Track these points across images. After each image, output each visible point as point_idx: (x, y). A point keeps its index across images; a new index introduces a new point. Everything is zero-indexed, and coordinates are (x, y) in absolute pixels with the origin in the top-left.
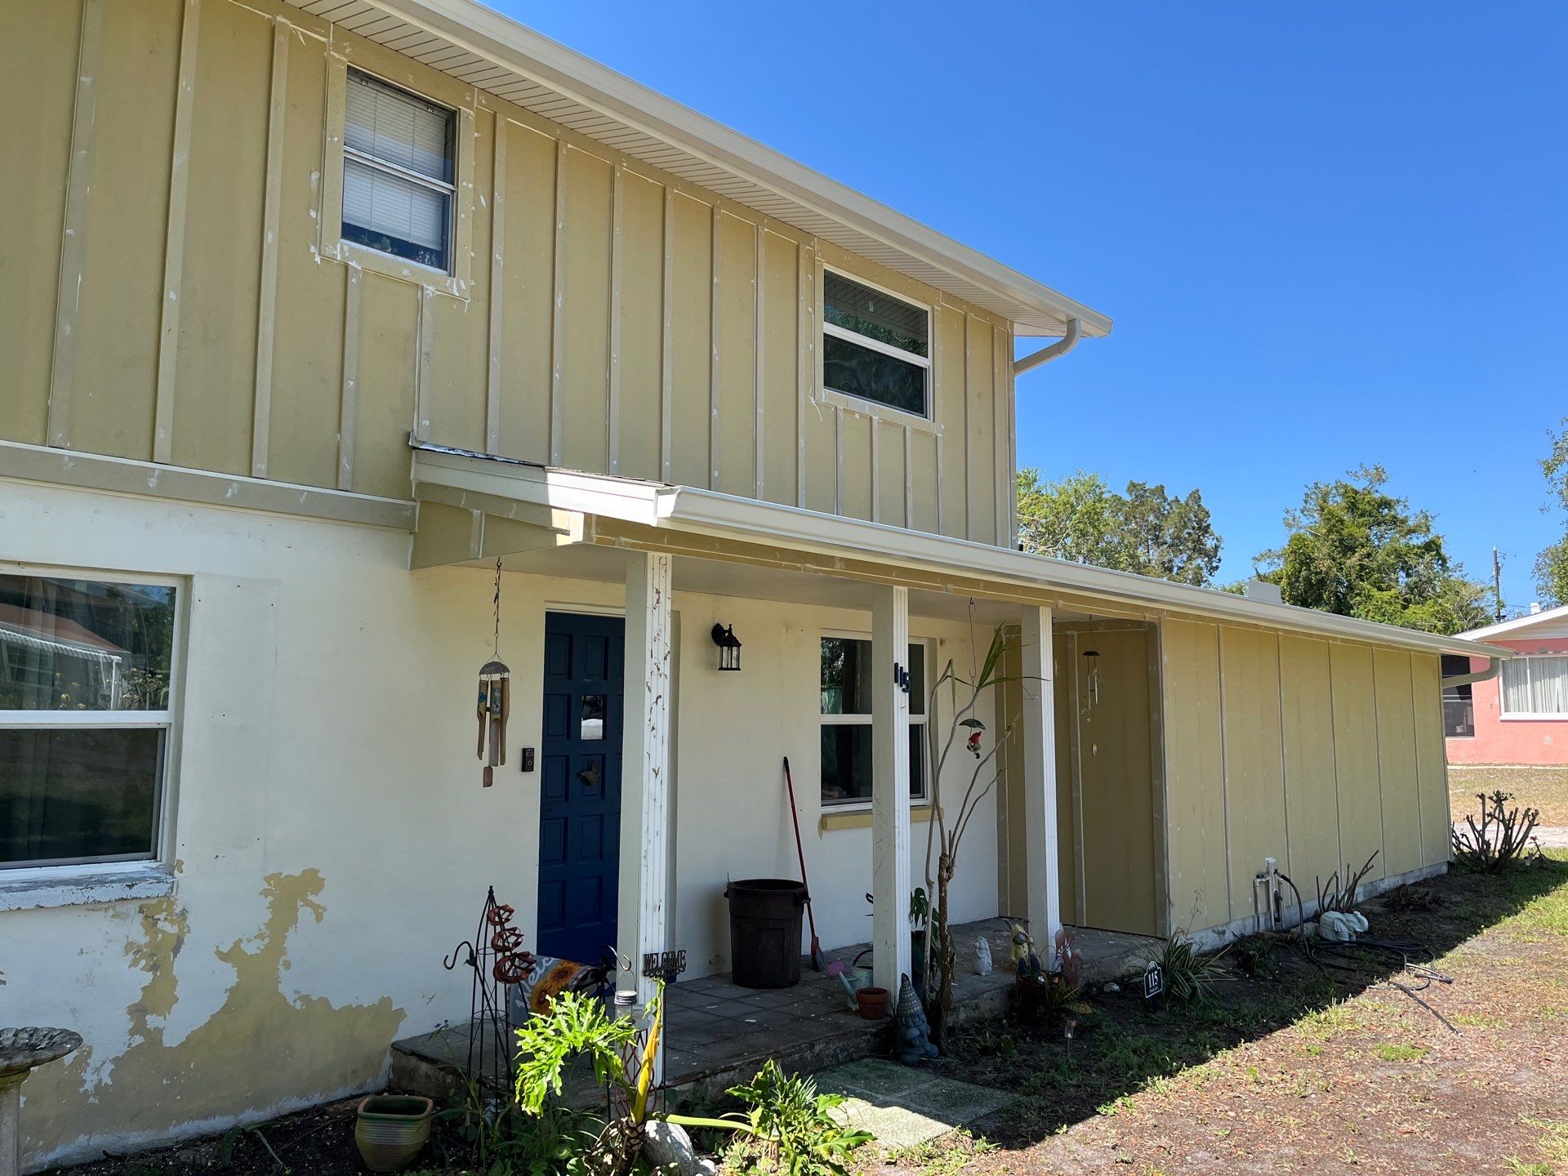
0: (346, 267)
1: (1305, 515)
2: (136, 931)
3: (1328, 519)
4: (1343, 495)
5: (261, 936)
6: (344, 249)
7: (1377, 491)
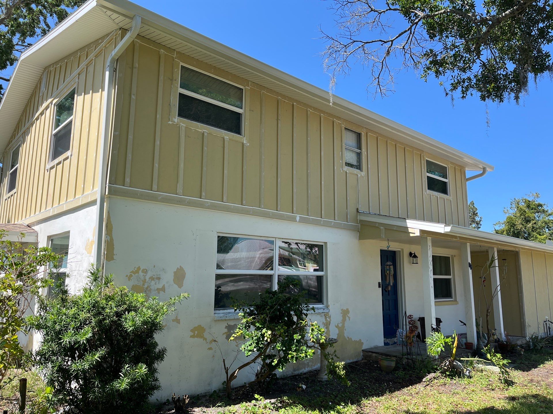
0: (346, 172)
1: (512, 209)
2: (323, 320)
3: (520, 211)
4: (525, 202)
5: (341, 323)
6: (346, 168)
7: (537, 201)
